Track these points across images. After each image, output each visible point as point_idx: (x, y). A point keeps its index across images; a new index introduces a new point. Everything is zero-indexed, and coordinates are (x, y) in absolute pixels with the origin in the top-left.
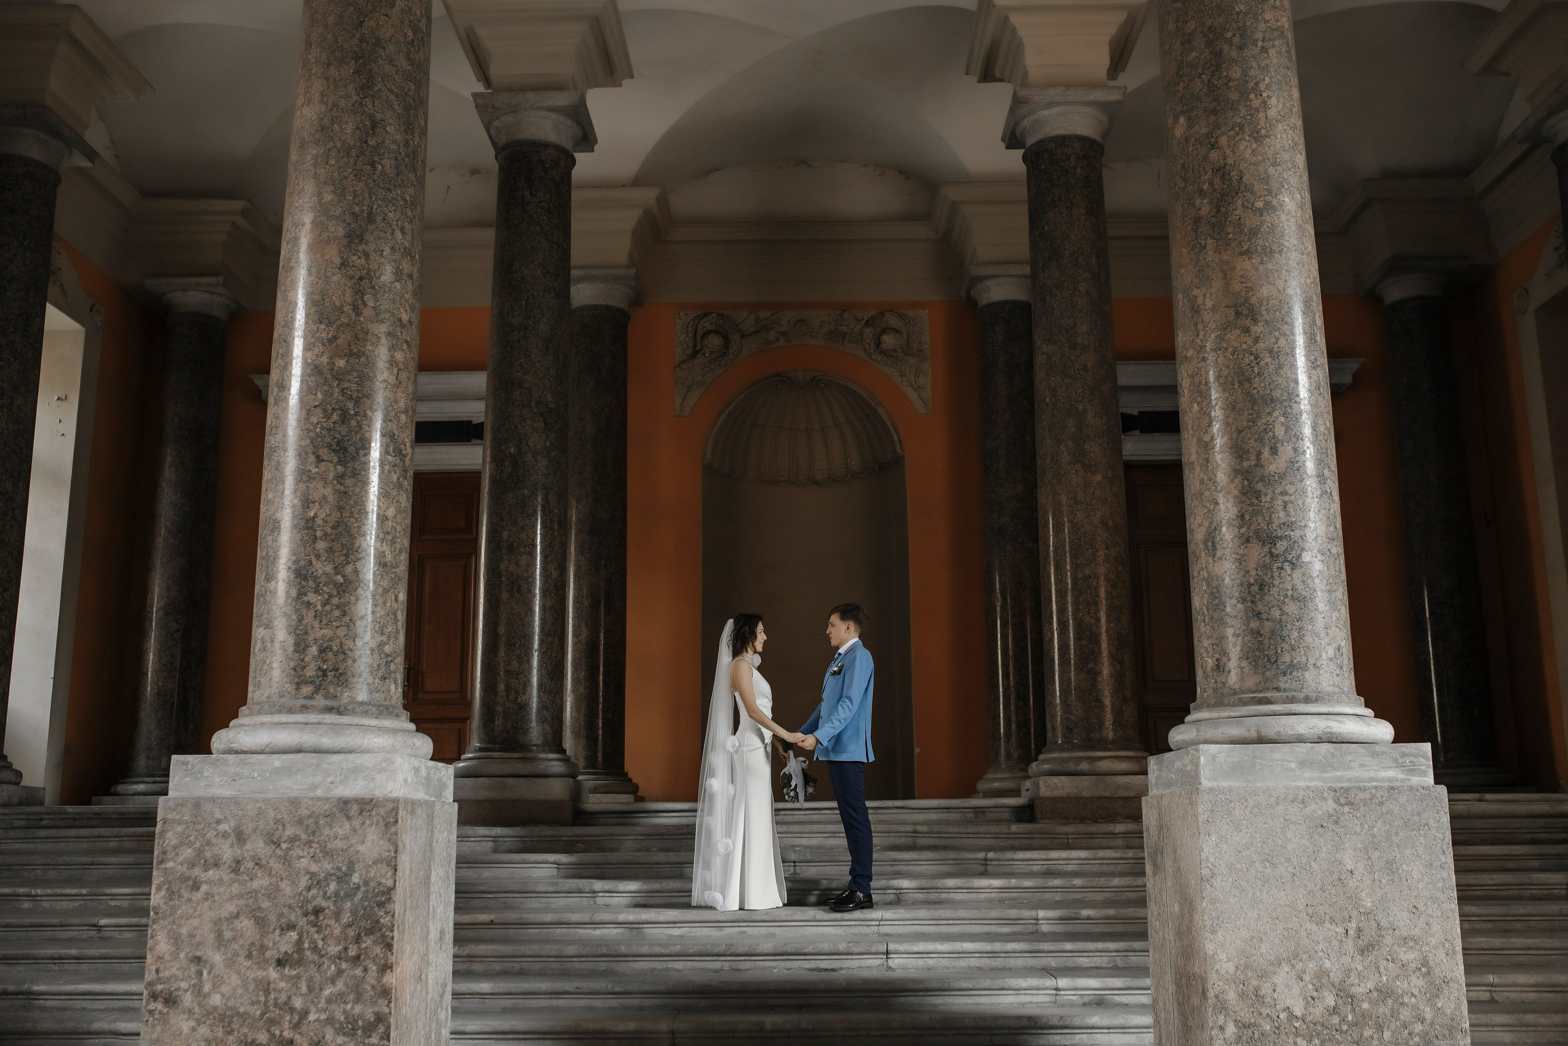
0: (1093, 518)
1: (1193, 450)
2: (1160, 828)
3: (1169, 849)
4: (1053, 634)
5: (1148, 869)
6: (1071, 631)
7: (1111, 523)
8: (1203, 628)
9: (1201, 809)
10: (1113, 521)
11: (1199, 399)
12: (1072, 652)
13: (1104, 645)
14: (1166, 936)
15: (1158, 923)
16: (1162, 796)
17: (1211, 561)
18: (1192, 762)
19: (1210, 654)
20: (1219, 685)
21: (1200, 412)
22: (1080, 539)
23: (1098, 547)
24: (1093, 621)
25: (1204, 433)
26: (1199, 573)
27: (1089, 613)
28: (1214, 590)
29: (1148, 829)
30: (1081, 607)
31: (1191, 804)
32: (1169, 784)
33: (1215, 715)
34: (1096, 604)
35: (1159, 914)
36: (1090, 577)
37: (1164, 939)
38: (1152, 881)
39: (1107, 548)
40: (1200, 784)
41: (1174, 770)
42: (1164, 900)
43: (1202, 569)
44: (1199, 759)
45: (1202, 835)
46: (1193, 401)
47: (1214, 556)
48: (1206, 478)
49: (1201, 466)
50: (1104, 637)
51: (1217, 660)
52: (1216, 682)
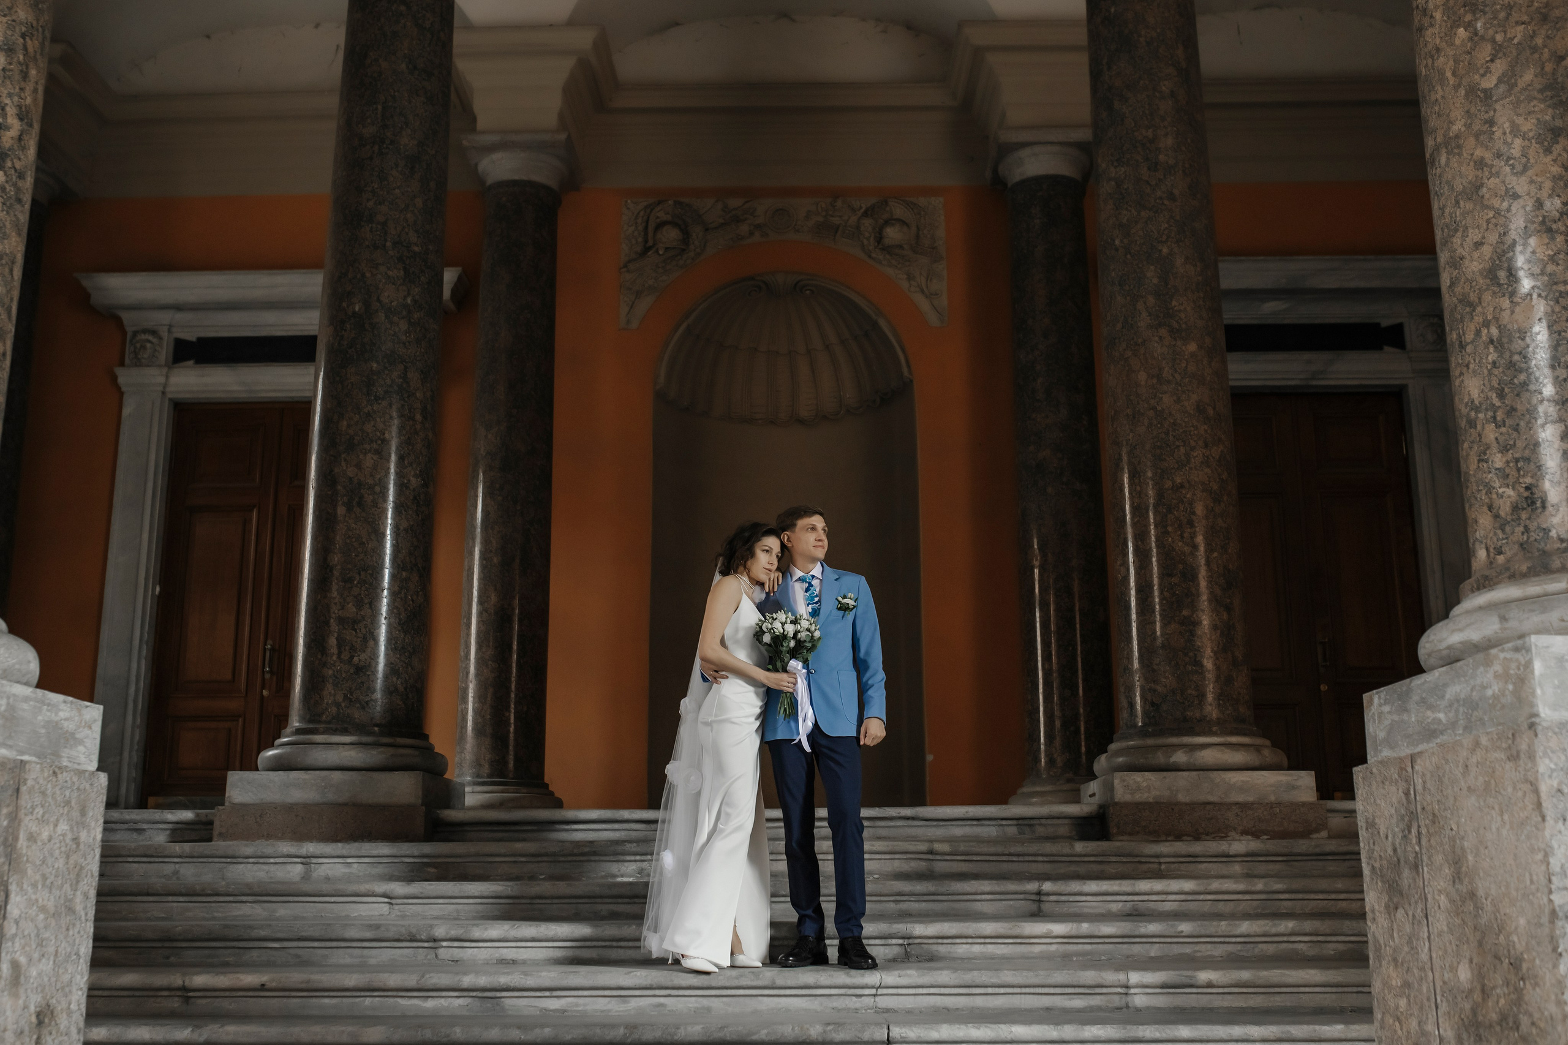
0: (1186, 403)
1: (1457, 113)
2: (1410, 817)
3: (1439, 858)
4: (1128, 569)
5: (1373, 898)
6: (1155, 563)
7: (1211, 412)
8: (1490, 433)
9: (1544, 765)
10: (1214, 409)
11: (1468, 17)
12: (1156, 593)
13: (1203, 584)
14: (1430, 1027)
15: (1403, 1003)
16: (1413, 758)
17: (1506, 303)
18: (1505, 677)
19: (1511, 480)
20: (1534, 536)
21: (1471, 39)
22: (1167, 433)
23: (1193, 443)
24: (1187, 549)
25: (1483, 75)
26: (1478, 333)
27: (1182, 537)
28: (1516, 358)
29: (1371, 825)
30: (1170, 529)
31: (1514, 757)
32: (1430, 733)
33: (1533, 588)
34: (1191, 524)
35: (1407, 985)
36: (1182, 486)
37: (1424, 1033)
38: (1383, 921)
39: (1206, 446)
40: (1537, 715)
41: (1443, 703)
42: (1424, 956)
43: (1486, 324)
44: (1528, 665)
45: (1550, 821)
46: (1456, 24)
47: (1513, 294)
48: (1488, 155)
49: (1477, 136)
50: (1203, 573)
51: (1527, 488)
52: (1527, 530)
